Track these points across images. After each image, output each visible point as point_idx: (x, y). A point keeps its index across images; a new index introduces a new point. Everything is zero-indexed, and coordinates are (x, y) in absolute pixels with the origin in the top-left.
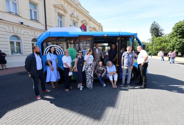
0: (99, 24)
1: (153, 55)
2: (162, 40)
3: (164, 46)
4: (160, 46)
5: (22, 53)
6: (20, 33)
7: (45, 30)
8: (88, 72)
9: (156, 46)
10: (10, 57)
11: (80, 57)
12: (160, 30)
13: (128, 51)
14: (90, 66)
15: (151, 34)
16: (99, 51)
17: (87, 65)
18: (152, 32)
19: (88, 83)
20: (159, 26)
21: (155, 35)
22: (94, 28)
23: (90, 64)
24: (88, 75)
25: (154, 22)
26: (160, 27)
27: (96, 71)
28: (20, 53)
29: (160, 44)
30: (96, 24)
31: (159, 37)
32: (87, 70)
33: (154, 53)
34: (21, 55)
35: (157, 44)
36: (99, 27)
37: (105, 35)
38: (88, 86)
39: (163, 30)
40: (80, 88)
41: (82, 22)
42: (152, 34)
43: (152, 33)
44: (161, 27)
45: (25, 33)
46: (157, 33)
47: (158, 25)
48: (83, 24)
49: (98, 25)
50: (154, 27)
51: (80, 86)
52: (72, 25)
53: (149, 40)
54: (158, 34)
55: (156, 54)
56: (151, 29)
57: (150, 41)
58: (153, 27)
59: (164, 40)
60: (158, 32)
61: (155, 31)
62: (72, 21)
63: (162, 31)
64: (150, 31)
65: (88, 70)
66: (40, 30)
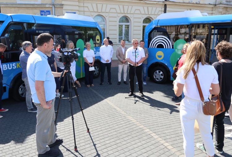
5: (130, 40)
6: (130, 12)
7: (163, 2)
10: (118, 45)
28: (128, 41)
34: (129, 43)
45: (136, 11)
66: (155, 3)
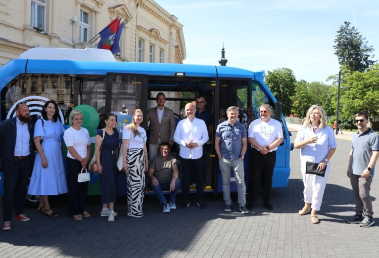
0: (172, 17)
1: (346, 128)
2: (368, 81)
3: (373, 99)
4: (362, 99)
8: (136, 174)
9: (351, 100)
11: (111, 133)
12: (364, 51)
13: (229, 119)
14: (138, 156)
15: (339, 59)
16: (165, 115)
17: (130, 153)
18: (341, 54)
19: (133, 203)
20: (360, 36)
21: (351, 64)
22: (151, 30)
23: (139, 151)
24: (134, 181)
25: (346, 23)
26: (363, 41)
27: (152, 170)
29: (364, 94)
30: (158, 17)
31: (357, 72)
32: (132, 169)
33: (349, 122)
35: (354, 94)
36: (171, 26)
37: (178, 74)
38: (133, 210)
39: (370, 50)
40: (107, 217)
41: (112, 9)
42: (341, 60)
43: (341, 56)
44: (366, 40)
46: (354, 59)
47: (357, 33)
48: (114, 18)
49: (166, 22)
50: (347, 39)
51: (108, 212)
52: (79, 19)
53: (332, 81)
54: (359, 61)
55: (353, 125)
56: (337, 43)
57: (335, 82)
58: (342, 38)
59: (371, 83)
60: (357, 55)
61: (349, 51)
62: (79, 7)
63: (368, 53)
64: (335, 51)
65: (135, 169)
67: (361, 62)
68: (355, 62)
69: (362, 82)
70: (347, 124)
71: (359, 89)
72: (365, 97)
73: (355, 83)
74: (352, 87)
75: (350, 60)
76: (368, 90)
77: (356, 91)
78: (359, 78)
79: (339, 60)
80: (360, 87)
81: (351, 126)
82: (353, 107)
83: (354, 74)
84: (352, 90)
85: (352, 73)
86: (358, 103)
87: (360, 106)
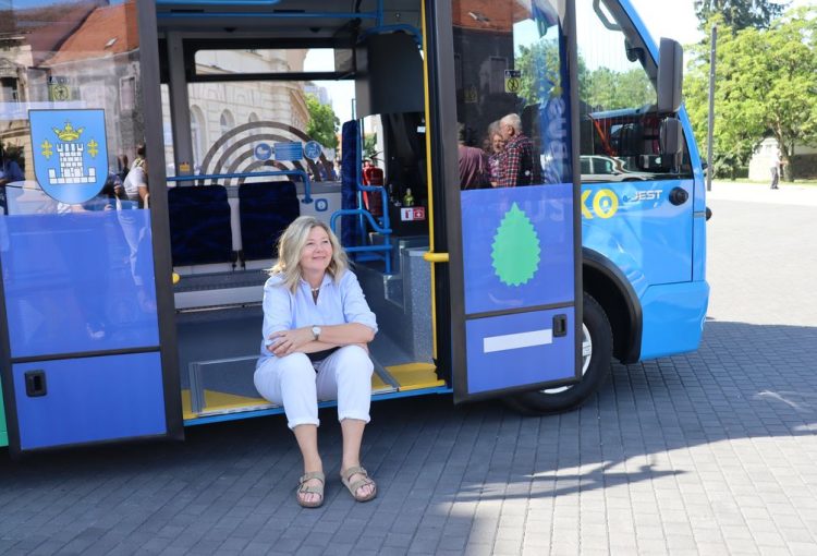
1: (721, 175)
2: (778, 53)
3: (793, 97)
4: (763, 98)
9: (733, 104)
21: (727, 17)
29: (767, 85)
31: (749, 32)
33: (728, 161)
35: (740, 89)
42: (701, 7)
54: (744, 8)
55: (736, 169)
59: (786, 57)
67: (751, 11)
68: (736, 11)
69: (762, 57)
70: (724, 166)
71: (755, 75)
72: (771, 94)
73: (744, 61)
74: (735, 71)
75: (723, 5)
76: (779, 77)
77: (749, 78)
78: (754, 46)
79: (696, 8)
80: (759, 68)
81: (732, 169)
82: (742, 121)
83: (739, 38)
84: (737, 79)
85: (735, 35)
86: (754, 109)
87: (757, 116)
